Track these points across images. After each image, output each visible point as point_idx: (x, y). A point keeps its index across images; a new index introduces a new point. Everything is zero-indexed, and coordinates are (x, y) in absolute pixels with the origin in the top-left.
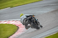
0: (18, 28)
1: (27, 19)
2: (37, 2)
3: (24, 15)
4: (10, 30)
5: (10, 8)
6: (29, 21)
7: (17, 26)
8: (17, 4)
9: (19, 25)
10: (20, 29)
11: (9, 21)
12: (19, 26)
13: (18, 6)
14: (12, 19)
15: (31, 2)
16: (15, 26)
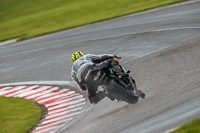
0: (43, 111)
1: (95, 69)
2: (108, 19)
3: (85, 56)
4: (16, 119)
5: (15, 40)
6: (102, 74)
7: (42, 106)
8: (39, 26)
9: (47, 103)
10: (51, 114)
11: (14, 86)
12: (47, 106)
13: (45, 34)
14: (24, 80)
15: (89, 21)
16: (33, 103)
